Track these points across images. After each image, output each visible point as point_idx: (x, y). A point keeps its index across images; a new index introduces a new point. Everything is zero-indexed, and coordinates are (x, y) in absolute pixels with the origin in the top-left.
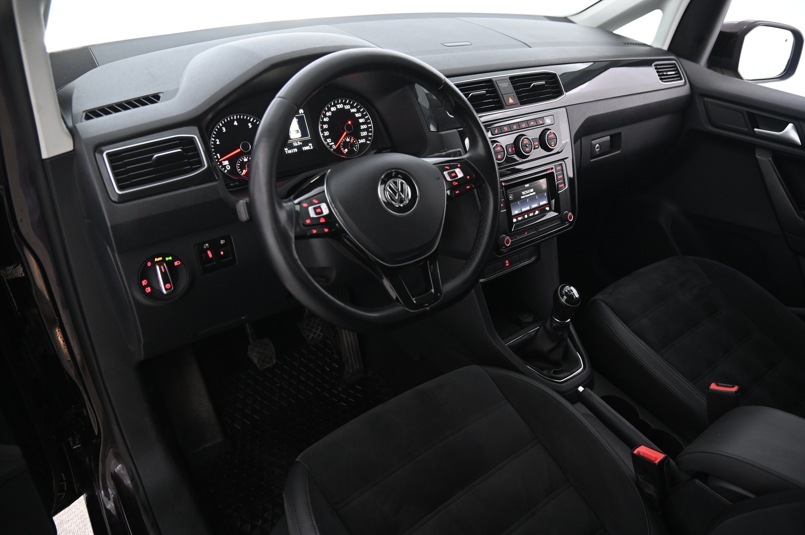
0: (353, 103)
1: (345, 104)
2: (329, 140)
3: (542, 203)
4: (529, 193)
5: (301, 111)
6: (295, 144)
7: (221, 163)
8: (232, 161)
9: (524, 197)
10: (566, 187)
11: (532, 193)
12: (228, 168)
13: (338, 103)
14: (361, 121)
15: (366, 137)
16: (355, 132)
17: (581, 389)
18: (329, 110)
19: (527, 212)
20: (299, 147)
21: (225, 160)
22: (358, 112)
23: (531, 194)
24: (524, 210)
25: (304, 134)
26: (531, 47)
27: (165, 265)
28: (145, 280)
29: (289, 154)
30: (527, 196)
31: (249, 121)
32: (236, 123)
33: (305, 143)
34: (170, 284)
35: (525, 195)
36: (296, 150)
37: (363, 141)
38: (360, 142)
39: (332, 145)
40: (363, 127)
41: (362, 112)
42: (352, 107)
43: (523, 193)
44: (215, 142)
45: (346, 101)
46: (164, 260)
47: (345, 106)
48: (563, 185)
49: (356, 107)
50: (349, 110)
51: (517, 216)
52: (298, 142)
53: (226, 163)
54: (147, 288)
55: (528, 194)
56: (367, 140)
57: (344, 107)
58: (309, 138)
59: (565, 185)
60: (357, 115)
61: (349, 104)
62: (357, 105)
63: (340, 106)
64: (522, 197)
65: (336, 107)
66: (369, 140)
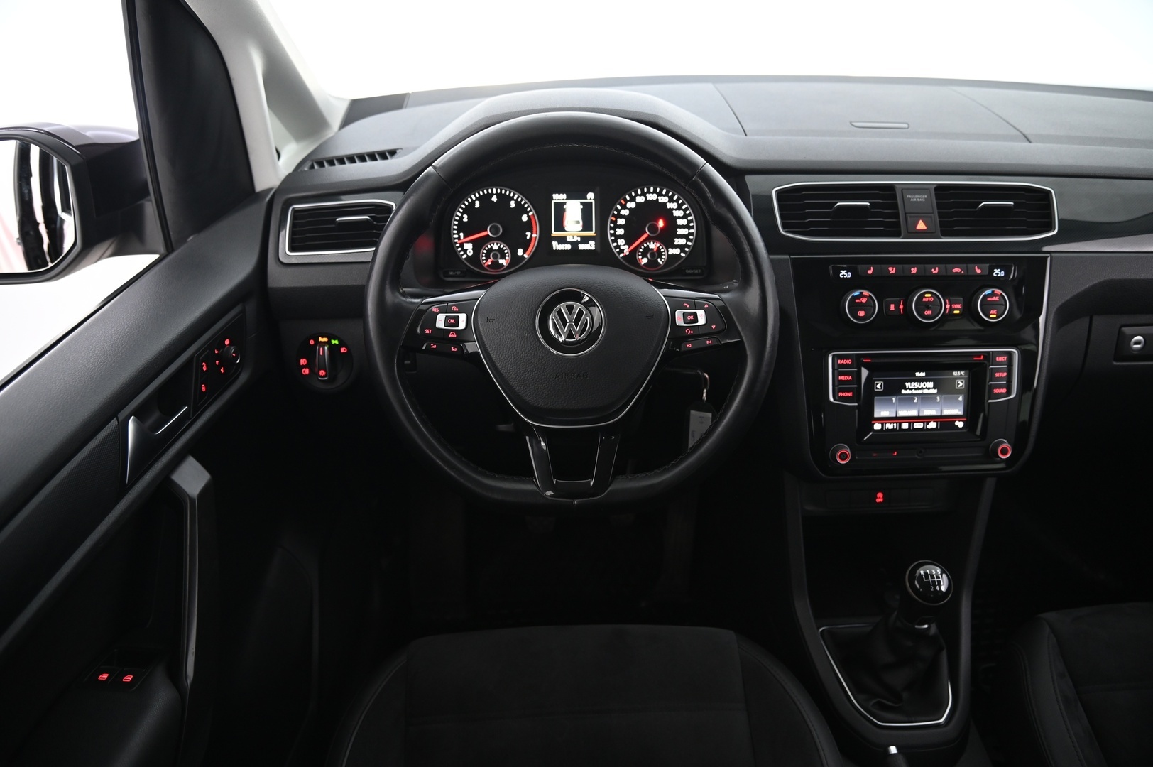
0: (673, 195)
1: (660, 194)
2: (621, 242)
3: (947, 412)
4: (922, 388)
5: (591, 196)
6: (570, 239)
7: (462, 245)
8: (478, 245)
9: (908, 392)
10: (1012, 397)
11: (929, 389)
12: (470, 253)
13: (649, 192)
14: (680, 222)
15: (682, 247)
16: (667, 237)
17: (893, 750)
18: (633, 199)
19: (910, 419)
20: (574, 244)
21: (468, 242)
22: (679, 208)
23: (926, 391)
24: (902, 413)
25: (587, 226)
26: (1030, 142)
27: (326, 348)
28: (304, 360)
29: (557, 251)
30: (914, 392)
31: (512, 199)
32: (494, 199)
33: (585, 240)
34: (326, 371)
35: (911, 389)
36: (568, 247)
37: (677, 251)
38: (670, 253)
39: (624, 250)
40: (680, 231)
41: (685, 210)
42: (671, 200)
43: (908, 385)
44: (462, 218)
45: (661, 190)
46: (329, 343)
47: (659, 198)
48: (1004, 391)
49: (677, 201)
50: (665, 204)
51: (884, 420)
52: (575, 237)
53: (469, 246)
54: (304, 369)
55: (918, 389)
56: (682, 251)
57: (657, 199)
58: (592, 233)
59: (1009, 393)
60: (676, 213)
61: (666, 195)
62: (678, 199)
63: (651, 197)
64: (903, 392)
65: (646, 197)
66: (685, 252)
